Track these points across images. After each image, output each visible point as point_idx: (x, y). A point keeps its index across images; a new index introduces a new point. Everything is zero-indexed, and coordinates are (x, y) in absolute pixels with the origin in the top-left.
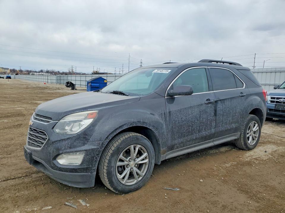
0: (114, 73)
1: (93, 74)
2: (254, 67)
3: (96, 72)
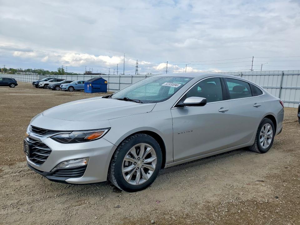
0: (108, 74)
1: (85, 74)
2: (252, 70)
3: (89, 72)
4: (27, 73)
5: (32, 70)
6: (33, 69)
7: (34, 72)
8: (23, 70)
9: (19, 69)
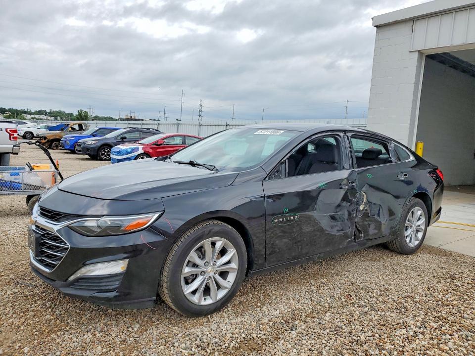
4: (37, 116)
5: (46, 112)
6: (48, 111)
7: (50, 114)
8: (33, 111)
9: (26, 110)
